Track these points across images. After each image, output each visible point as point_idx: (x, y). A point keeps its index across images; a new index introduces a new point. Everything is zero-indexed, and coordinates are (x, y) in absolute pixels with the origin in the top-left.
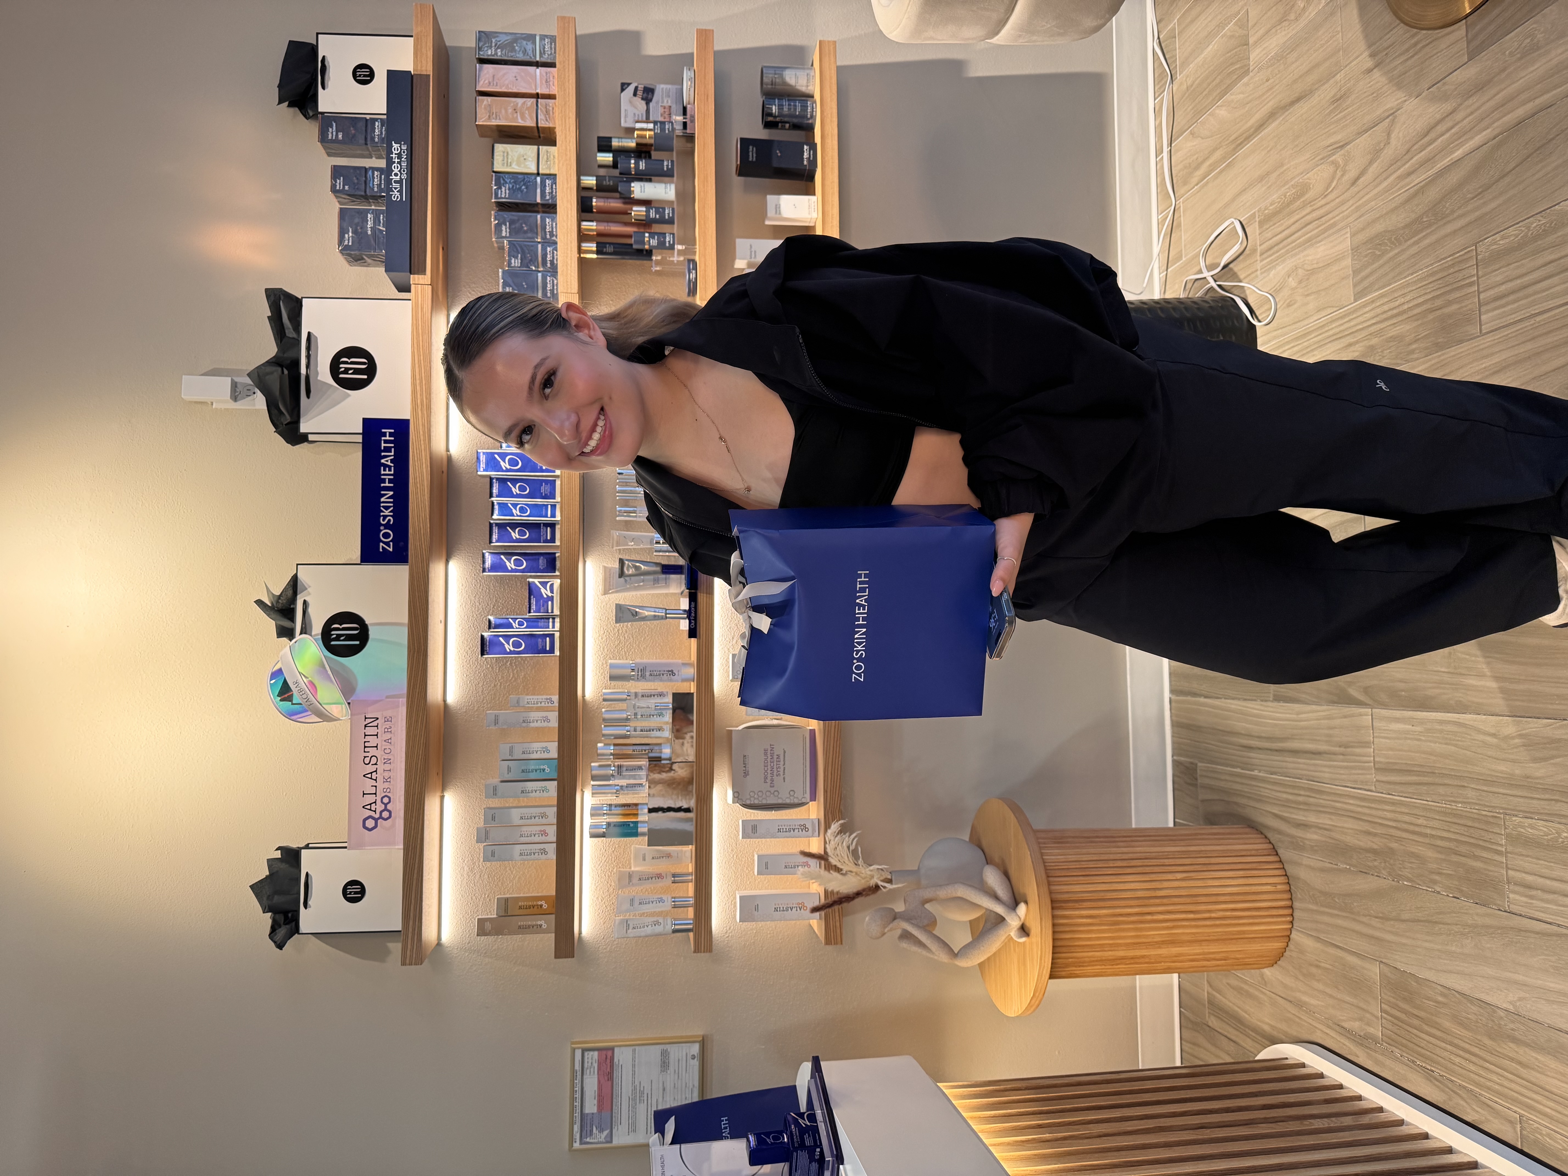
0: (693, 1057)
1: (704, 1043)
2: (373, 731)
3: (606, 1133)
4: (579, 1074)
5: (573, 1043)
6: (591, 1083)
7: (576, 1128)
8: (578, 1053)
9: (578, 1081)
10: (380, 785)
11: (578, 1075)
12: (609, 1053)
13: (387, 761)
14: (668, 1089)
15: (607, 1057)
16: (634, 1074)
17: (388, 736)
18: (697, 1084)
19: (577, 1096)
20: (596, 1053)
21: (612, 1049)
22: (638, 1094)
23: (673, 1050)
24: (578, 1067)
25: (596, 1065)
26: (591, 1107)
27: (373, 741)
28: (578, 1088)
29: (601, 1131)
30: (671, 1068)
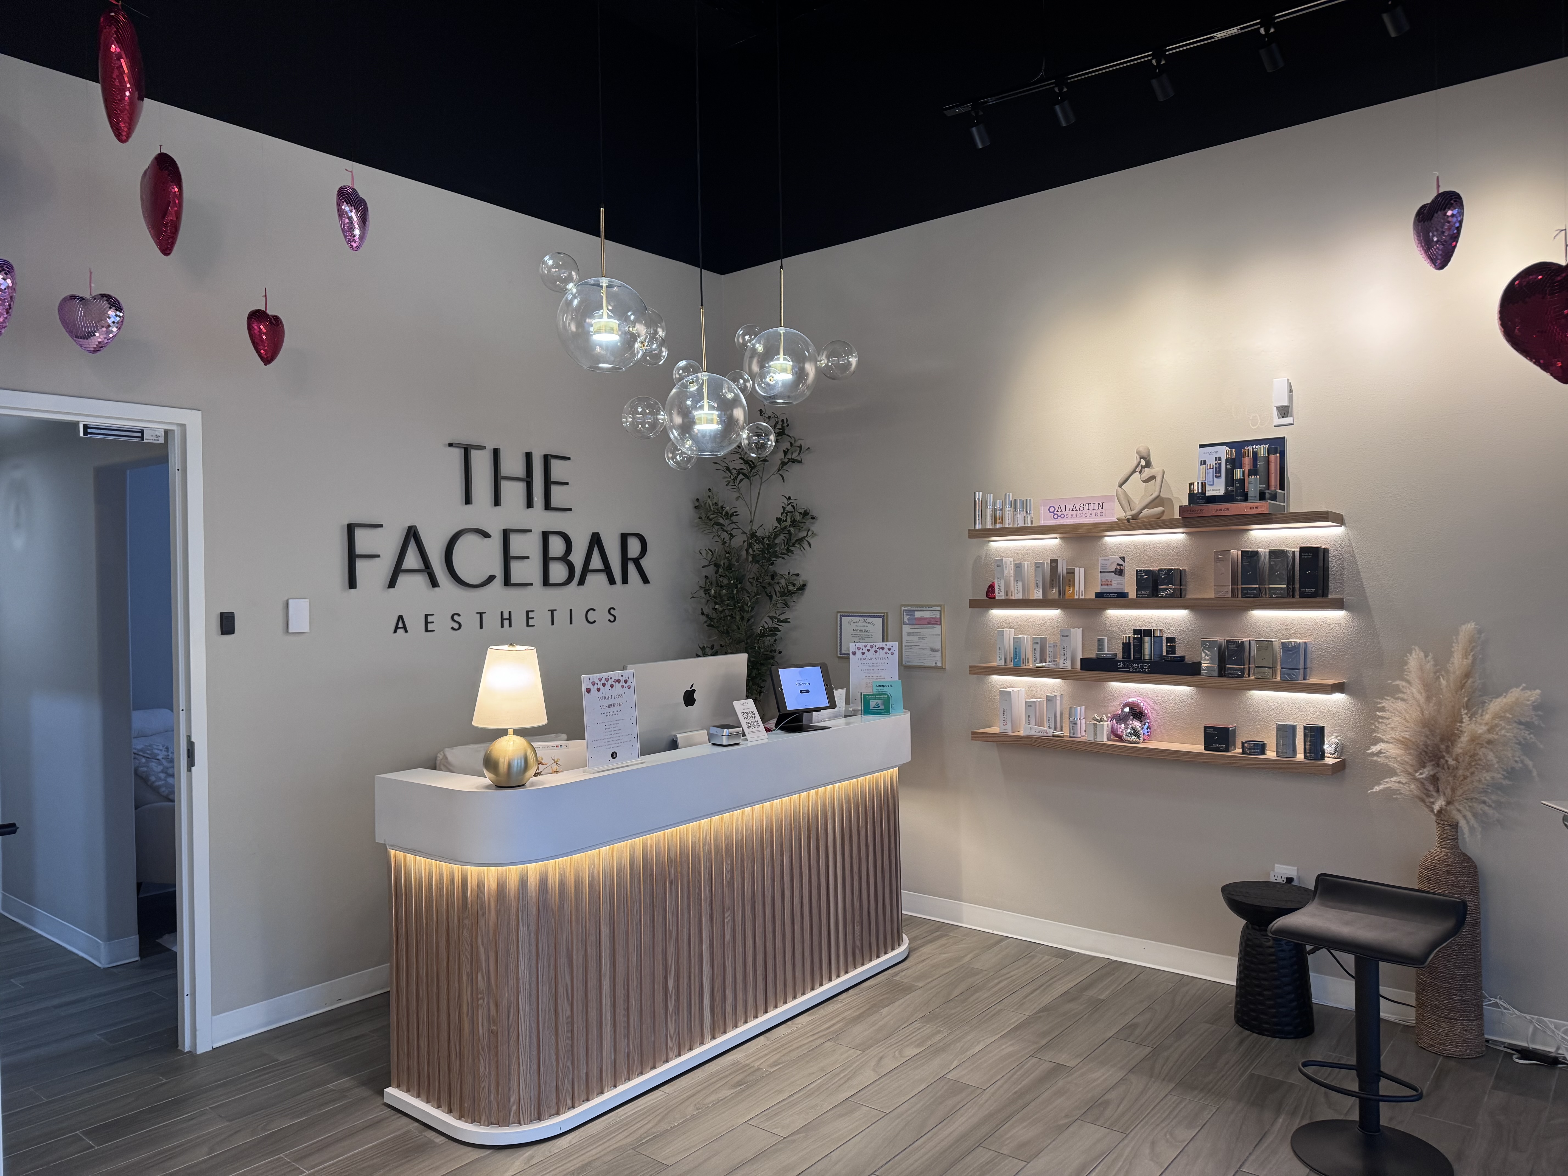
0: (936, 663)
1: (942, 668)
2: (1096, 508)
3: (907, 621)
4: (931, 609)
5: (944, 605)
6: (927, 615)
7: (909, 608)
8: (939, 608)
9: (928, 608)
10: (1071, 513)
11: (929, 607)
12: (938, 623)
13: (1081, 515)
14: (924, 651)
15: (937, 622)
16: (930, 635)
17: (1093, 514)
18: (925, 665)
19: (922, 607)
20: (938, 617)
21: (940, 624)
22: (922, 637)
23: (939, 654)
24: (934, 608)
25: (934, 617)
26: (918, 615)
27: (1091, 508)
28: (925, 608)
29: (908, 620)
30: (932, 653)
